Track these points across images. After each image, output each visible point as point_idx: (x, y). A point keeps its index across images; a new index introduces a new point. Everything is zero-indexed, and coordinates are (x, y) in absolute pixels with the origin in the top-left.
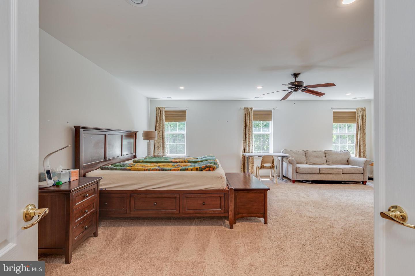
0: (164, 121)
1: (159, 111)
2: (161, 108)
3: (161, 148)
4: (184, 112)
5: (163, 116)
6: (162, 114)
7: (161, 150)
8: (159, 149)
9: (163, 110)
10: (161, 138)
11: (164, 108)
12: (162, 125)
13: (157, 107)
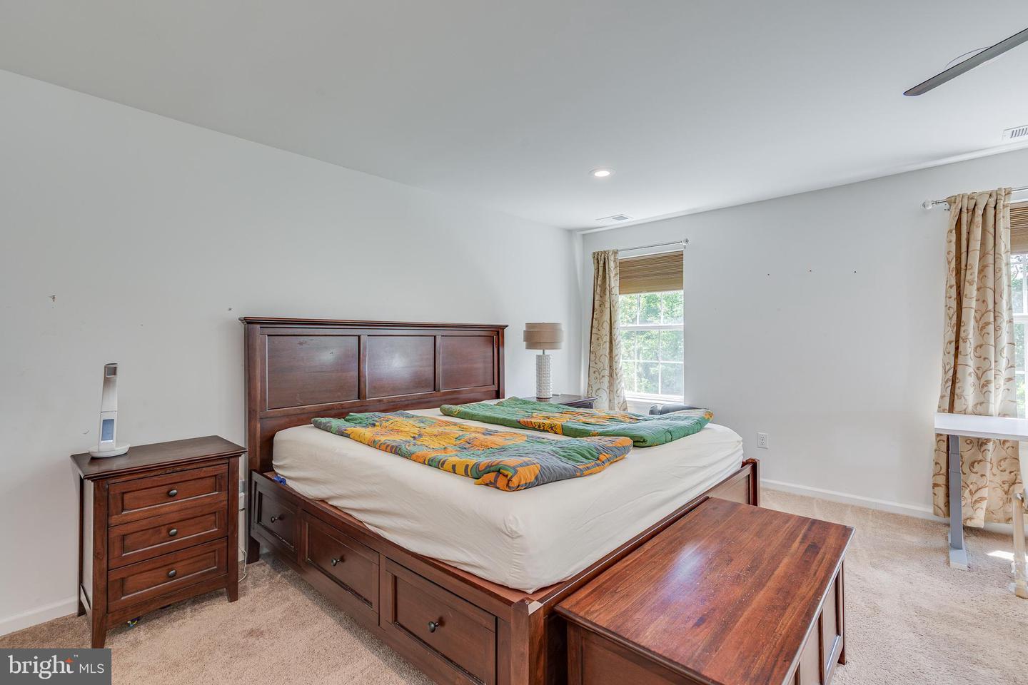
0: (616, 290)
1: (601, 261)
2: (605, 252)
3: (607, 373)
4: (678, 257)
5: (610, 277)
6: (607, 272)
7: (606, 379)
8: (601, 375)
9: (612, 258)
10: (605, 342)
11: (615, 253)
12: (607, 304)
13: (594, 253)
